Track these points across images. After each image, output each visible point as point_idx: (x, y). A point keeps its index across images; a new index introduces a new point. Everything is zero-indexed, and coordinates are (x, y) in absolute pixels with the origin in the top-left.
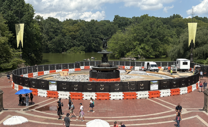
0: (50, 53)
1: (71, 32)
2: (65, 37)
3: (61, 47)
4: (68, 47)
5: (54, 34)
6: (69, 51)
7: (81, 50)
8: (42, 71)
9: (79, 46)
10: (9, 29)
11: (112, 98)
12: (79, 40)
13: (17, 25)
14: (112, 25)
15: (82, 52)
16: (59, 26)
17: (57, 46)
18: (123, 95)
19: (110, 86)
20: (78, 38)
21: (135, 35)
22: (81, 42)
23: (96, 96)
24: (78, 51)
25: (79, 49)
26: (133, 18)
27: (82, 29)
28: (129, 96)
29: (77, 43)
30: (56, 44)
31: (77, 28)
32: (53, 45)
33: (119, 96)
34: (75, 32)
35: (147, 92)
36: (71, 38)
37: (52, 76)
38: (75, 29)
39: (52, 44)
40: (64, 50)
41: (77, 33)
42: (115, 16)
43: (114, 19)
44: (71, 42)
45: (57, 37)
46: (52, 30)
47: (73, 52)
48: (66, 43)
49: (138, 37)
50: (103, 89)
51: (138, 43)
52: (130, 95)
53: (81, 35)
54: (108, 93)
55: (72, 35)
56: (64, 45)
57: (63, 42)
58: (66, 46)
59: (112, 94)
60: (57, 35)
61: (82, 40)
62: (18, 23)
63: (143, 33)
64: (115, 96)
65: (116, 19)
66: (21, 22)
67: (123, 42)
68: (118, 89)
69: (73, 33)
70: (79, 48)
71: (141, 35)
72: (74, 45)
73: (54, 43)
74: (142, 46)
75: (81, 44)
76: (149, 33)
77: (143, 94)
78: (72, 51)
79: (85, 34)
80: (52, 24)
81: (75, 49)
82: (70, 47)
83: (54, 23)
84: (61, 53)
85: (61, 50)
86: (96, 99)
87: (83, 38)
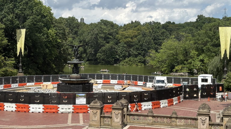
0: (99, 65)
1: (127, 37)
2: (119, 44)
3: (113, 58)
4: (121, 57)
5: (105, 40)
6: (123, 63)
7: (139, 62)
8: (25, 82)
9: (136, 56)
10: (4, 35)
11: (31, 110)
12: (136, 49)
13: (18, 31)
14: (190, 29)
15: (139, 64)
16: (112, 31)
17: (107, 55)
18: (43, 107)
19: (30, 97)
20: (135, 46)
21: (192, 42)
22: (139, 50)
23: (16, 108)
24: (134, 62)
25: (135, 61)
26: (223, 18)
27: (143, 34)
28: (49, 109)
29: (134, 52)
30: (107, 53)
31: (135, 33)
32: (103, 55)
33: (39, 108)
34: (132, 38)
35: (71, 106)
36: (125, 45)
37: (30, 89)
38: (132, 35)
39: (101, 53)
40: (117, 61)
41: (135, 40)
44: (126, 51)
45: (108, 45)
46: (103, 35)
47: (128, 64)
48: (119, 52)
50: (23, 100)
51: (196, 53)
52: (51, 109)
53: (139, 42)
54: (28, 104)
55: (128, 42)
56: (117, 54)
57: (116, 51)
58: (119, 56)
59: (31, 106)
60: (108, 43)
61: (141, 48)
62: (19, 28)
63: (203, 40)
64: (35, 109)
66: (23, 28)
67: (172, 52)
68: (38, 101)
69: (130, 39)
70: (136, 59)
72: (130, 55)
73: (104, 51)
74: (202, 57)
75: (139, 54)
77: (66, 108)
78: (127, 62)
79: (144, 41)
80: (103, 28)
81: (130, 60)
82: (125, 57)
83: (105, 27)
84: (113, 65)
85: (113, 62)
86: (16, 111)
87: (141, 45)
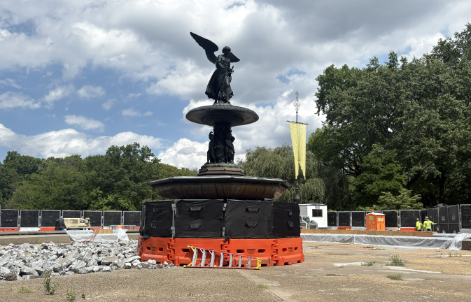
21: (93, 173)
42: (9, 153)
43: (5, 159)
49: (100, 179)
51: (101, 192)
63: (111, 170)
65: (12, 159)
71: (108, 175)
74: (110, 198)
76: (126, 171)
